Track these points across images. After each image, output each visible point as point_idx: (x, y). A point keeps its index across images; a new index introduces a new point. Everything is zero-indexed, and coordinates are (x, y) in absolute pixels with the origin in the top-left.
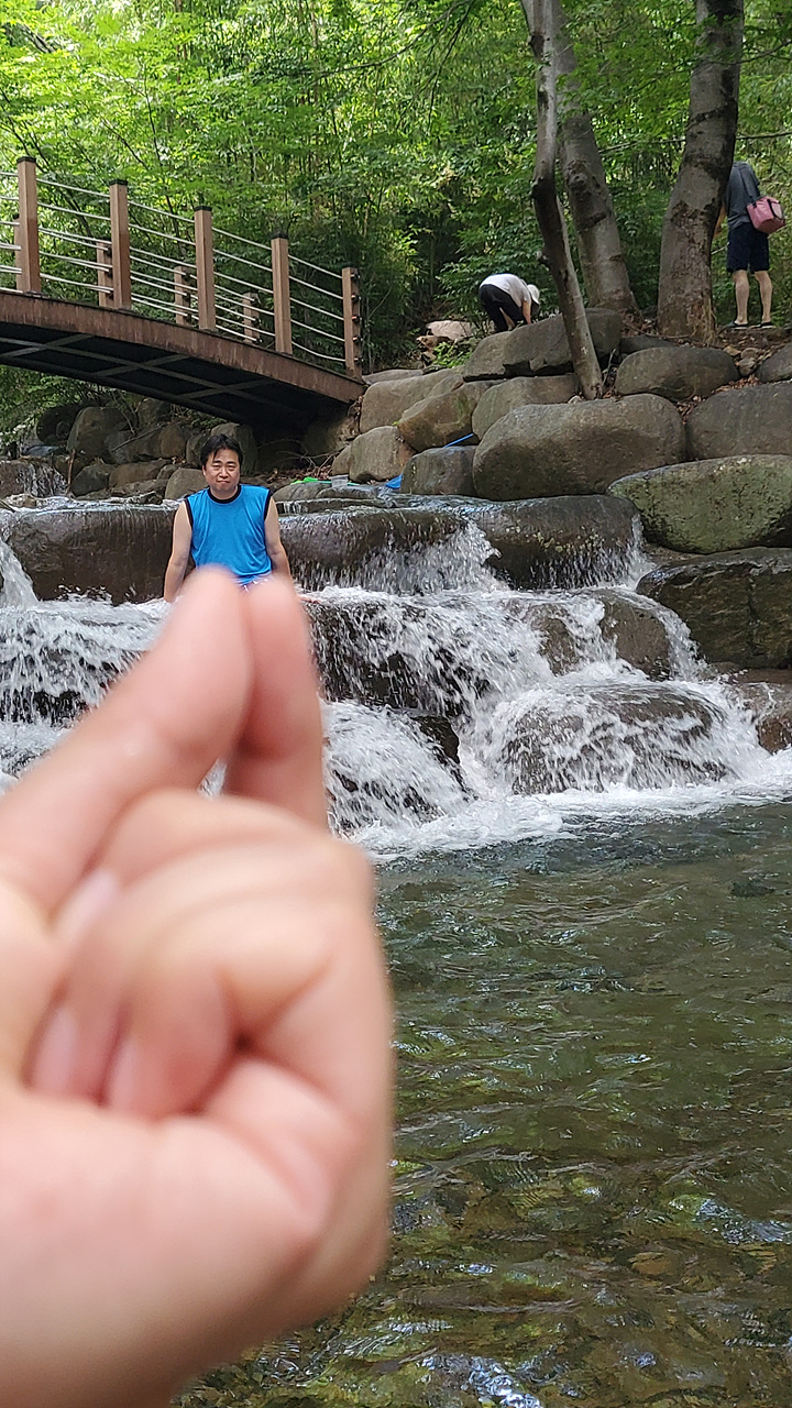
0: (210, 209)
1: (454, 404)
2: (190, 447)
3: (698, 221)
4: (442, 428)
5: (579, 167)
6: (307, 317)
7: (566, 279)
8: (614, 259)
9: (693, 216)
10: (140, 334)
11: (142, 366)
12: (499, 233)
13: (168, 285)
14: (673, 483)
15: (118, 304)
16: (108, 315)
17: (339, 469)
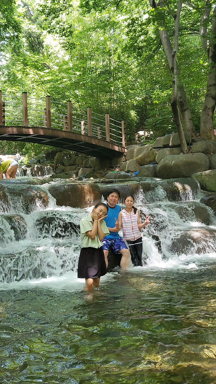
1: (151, 154)
2: (84, 162)
3: (210, 110)
4: (148, 160)
5: (181, 98)
7: (179, 125)
8: (190, 119)
9: (209, 109)
10: (74, 137)
14: (208, 175)
15: (69, 130)
16: (67, 133)
17: (121, 169)
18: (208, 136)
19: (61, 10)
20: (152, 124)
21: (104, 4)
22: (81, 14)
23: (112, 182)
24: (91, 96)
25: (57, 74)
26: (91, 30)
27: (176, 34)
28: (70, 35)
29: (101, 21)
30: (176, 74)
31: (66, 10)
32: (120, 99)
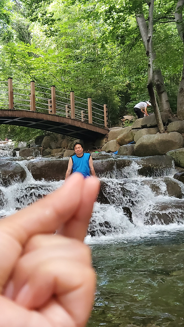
0: (74, 92)
1: (130, 135)
2: (69, 145)
4: (127, 140)
5: (158, 81)
6: (96, 115)
7: (155, 106)
8: (166, 101)
10: (58, 120)
11: (58, 127)
12: (140, 96)
13: (64, 109)
14: (181, 152)
15: (53, 113)
16: (51, 116)
17: (103, 149)
27: (151, 20)
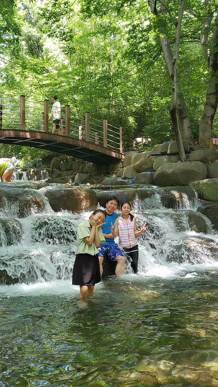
1: (148, 161)
3: (209, 119)
4: (145, 167)
5: (180, 105)
7: (178, 133)
8: (188, 127)
9: (208, 118)
10: (72, 142)
11: (71, 149)
14: (205, 184)
15: (67, 135)
16: (64, 137)
17: (118, 175)
18: (206, 145)
19: (62, 14)
20: (151, 131)
21: (105, 9)
22: (82, 19)
23: (108, 189)
24: (90, 101)
25: (56, 78)
26: (91, 35)
27: (177, 41)
28: (70, 39)
29: (101, 26)
30: (176, 82)
31: (67, 15)
32: (118, 105)
